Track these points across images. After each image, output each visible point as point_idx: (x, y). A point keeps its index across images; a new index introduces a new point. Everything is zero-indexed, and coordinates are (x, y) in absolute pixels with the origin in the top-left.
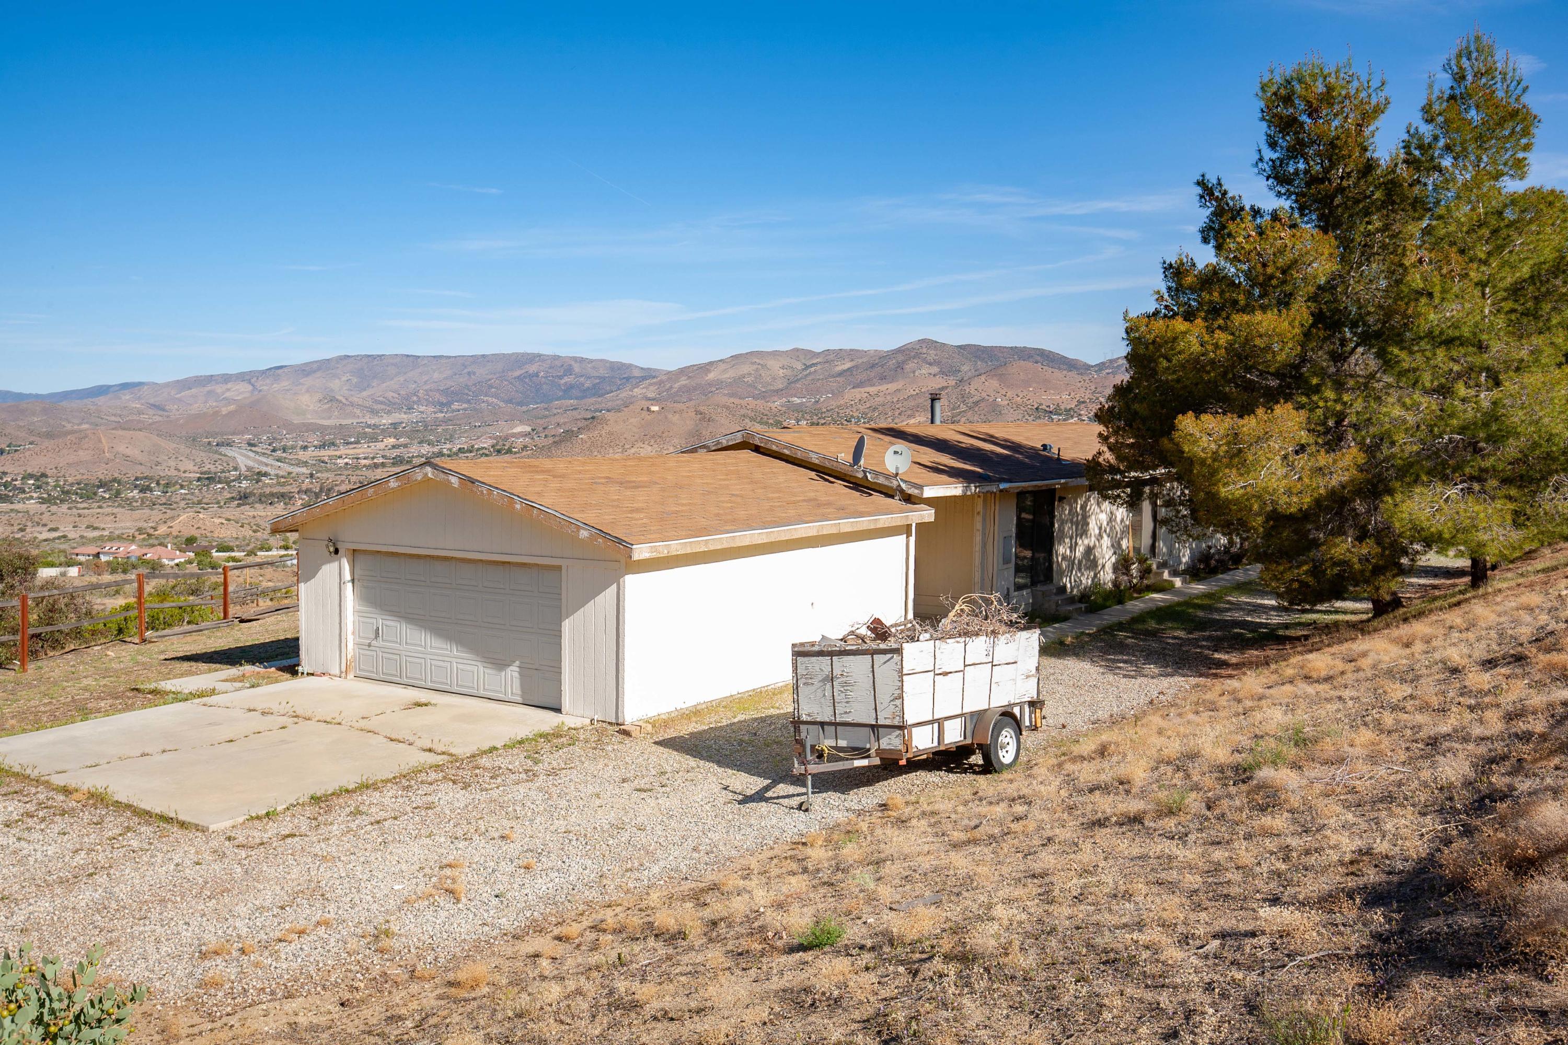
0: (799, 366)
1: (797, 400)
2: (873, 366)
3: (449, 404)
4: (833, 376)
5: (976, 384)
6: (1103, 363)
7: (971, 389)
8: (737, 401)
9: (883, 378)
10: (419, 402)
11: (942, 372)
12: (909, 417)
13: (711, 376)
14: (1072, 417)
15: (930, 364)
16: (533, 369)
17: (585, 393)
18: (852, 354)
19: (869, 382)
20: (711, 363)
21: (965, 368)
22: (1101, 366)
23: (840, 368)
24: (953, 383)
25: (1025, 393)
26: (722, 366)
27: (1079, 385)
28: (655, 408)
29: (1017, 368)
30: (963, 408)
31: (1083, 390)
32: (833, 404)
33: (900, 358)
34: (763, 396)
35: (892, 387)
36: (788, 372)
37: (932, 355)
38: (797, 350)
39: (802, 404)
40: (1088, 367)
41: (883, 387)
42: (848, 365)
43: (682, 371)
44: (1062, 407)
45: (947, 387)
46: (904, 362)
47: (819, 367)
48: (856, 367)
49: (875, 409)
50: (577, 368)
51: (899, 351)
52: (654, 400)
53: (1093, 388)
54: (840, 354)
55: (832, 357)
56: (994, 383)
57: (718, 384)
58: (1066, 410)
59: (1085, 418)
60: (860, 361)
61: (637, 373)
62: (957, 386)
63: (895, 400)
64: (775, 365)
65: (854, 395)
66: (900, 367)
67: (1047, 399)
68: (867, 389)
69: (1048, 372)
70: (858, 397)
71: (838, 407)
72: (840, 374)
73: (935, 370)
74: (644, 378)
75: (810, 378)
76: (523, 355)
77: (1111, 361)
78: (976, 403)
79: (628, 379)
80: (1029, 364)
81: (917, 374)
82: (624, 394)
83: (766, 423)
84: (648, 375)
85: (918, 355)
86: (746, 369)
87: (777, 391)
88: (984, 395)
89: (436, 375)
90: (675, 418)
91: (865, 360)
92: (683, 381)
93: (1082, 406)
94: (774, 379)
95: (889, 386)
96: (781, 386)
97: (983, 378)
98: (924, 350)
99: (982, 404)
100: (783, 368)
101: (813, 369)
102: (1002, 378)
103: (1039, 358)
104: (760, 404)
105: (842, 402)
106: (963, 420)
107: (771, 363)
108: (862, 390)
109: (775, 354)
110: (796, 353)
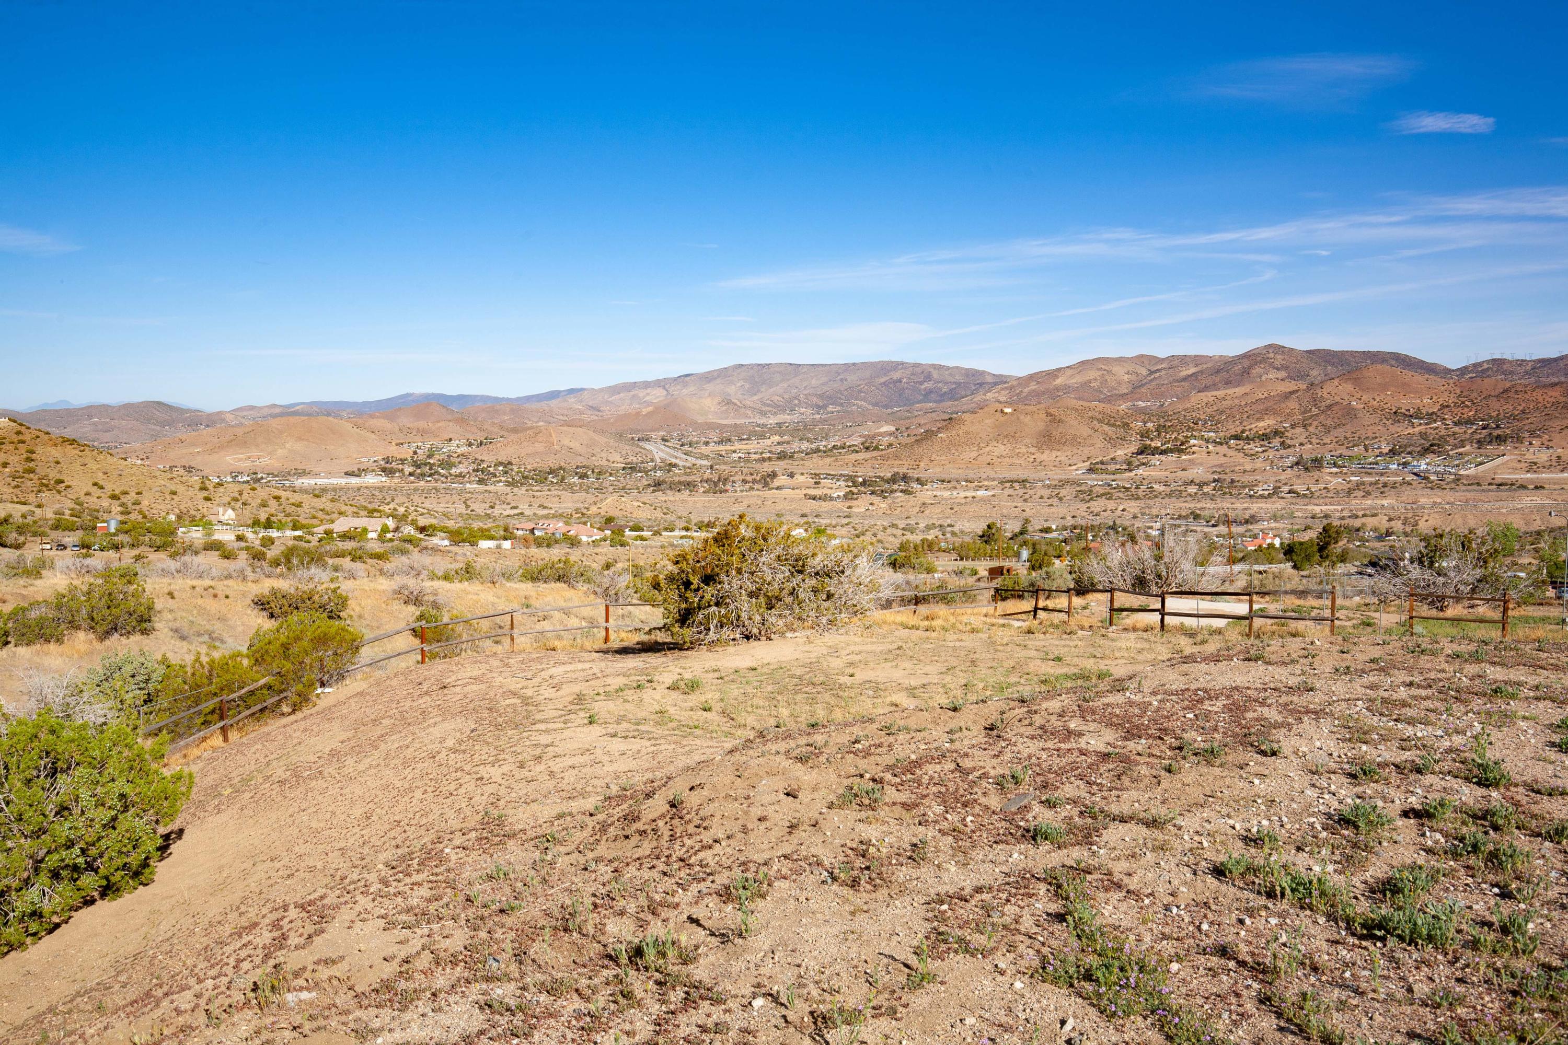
0: (1144, 372)
1: (1141, 404)
2: (1218, 371)
3: (825, 407)
4: (1178, 381)
5: (1329, 387)
6: (1465, 367)
7: (1324, 392)
8: (1085, 404)
9: (1228, 383)
10: (799, 405)
11: (1291, 378)
12: (1258, 420)
13: (1059, 381)
14: (1435, 421)
15: (1278, 369)
16: (896, 375)
17: (942, 397)
18: (1197, 360)
19: (1215, 386)
20: (1059, 370)
21: (1314, 373)
22: (1463, 371)
23: (1184, 373)
24: (1304, 387)
25: (1382, 396)
26: (1069, 372)
27: (1443, 389)
28: (1008, 410)
29: (1373, 373)
30: (1315, 411)
31: (1447, 393)
32: (1180, 407)
33: (1246, 363)
34: (1108, 400)
35: (1240, 391)
36: (1134, 377)
37: (1279, 360)
38: (1142, 356)
39: (1147, 407)
40: (1448, 371)
41: (1230, 391)
42: (1193, 370)
43: (1031, 377)
44: (1424, 411)
45: (1297, 391)
46: (1251, 367)
47: (1163, 372)
48: (1201, 372)
49: (1222, 412)
50: (935, 375)
51: (1246, 356)
52: (1007, 404)
53: (1458, 392)
54: (1184, 360)
55: (1176, 363)
56: (1349, 387)
57: (1066, 389)
58: (1428, 414)
59: (1449, 422)
60: (1205, 366)
61: (989, 379)
62: (1308, 390)
63: (1243, 403)
64: (1120, 371)
65: (1199, 399)
66: (1246, 372)
67: (1407, 403)
68: (1214, 393)
69: (1408, 375)
70: (1205, 400)
71: (1185, 410)
72: (1185, 379)
73: (1282, 374)
74: (996, 384)
75: (1154, 383)
76: (888, 363)
77: (1475, 365)
78: (1329, 407)
79: (981, 384)
80: (1385, 367)
81: (1264, 378)
82: (978, 398)
83: (1114, 425)
84: (1000, 380)
85: (1264, 360)
86: (1092, 374)
87: (1122, 395)
88: (1337, 399)
89: (814, 382)
90: (1027, 419)
91: (1209, 365)
92: (1033, 386)
93: (1446, 410)
94: (1119, 383)
95: (1237, 390)
96: (1126, 391)
97: (1336, 382)
98: (1272, 355)
99: (1335, 408)
100: (1128, 373)
101: (1157, 375)
102: (1357, 382)
103: (1393, 362)
104: (1108, 408)
105: (1188, 405)
106: (1315, 423)
107: (1116, 369)
108: (1209, 394)
109: (1120, 360)
110: (1141, 359)
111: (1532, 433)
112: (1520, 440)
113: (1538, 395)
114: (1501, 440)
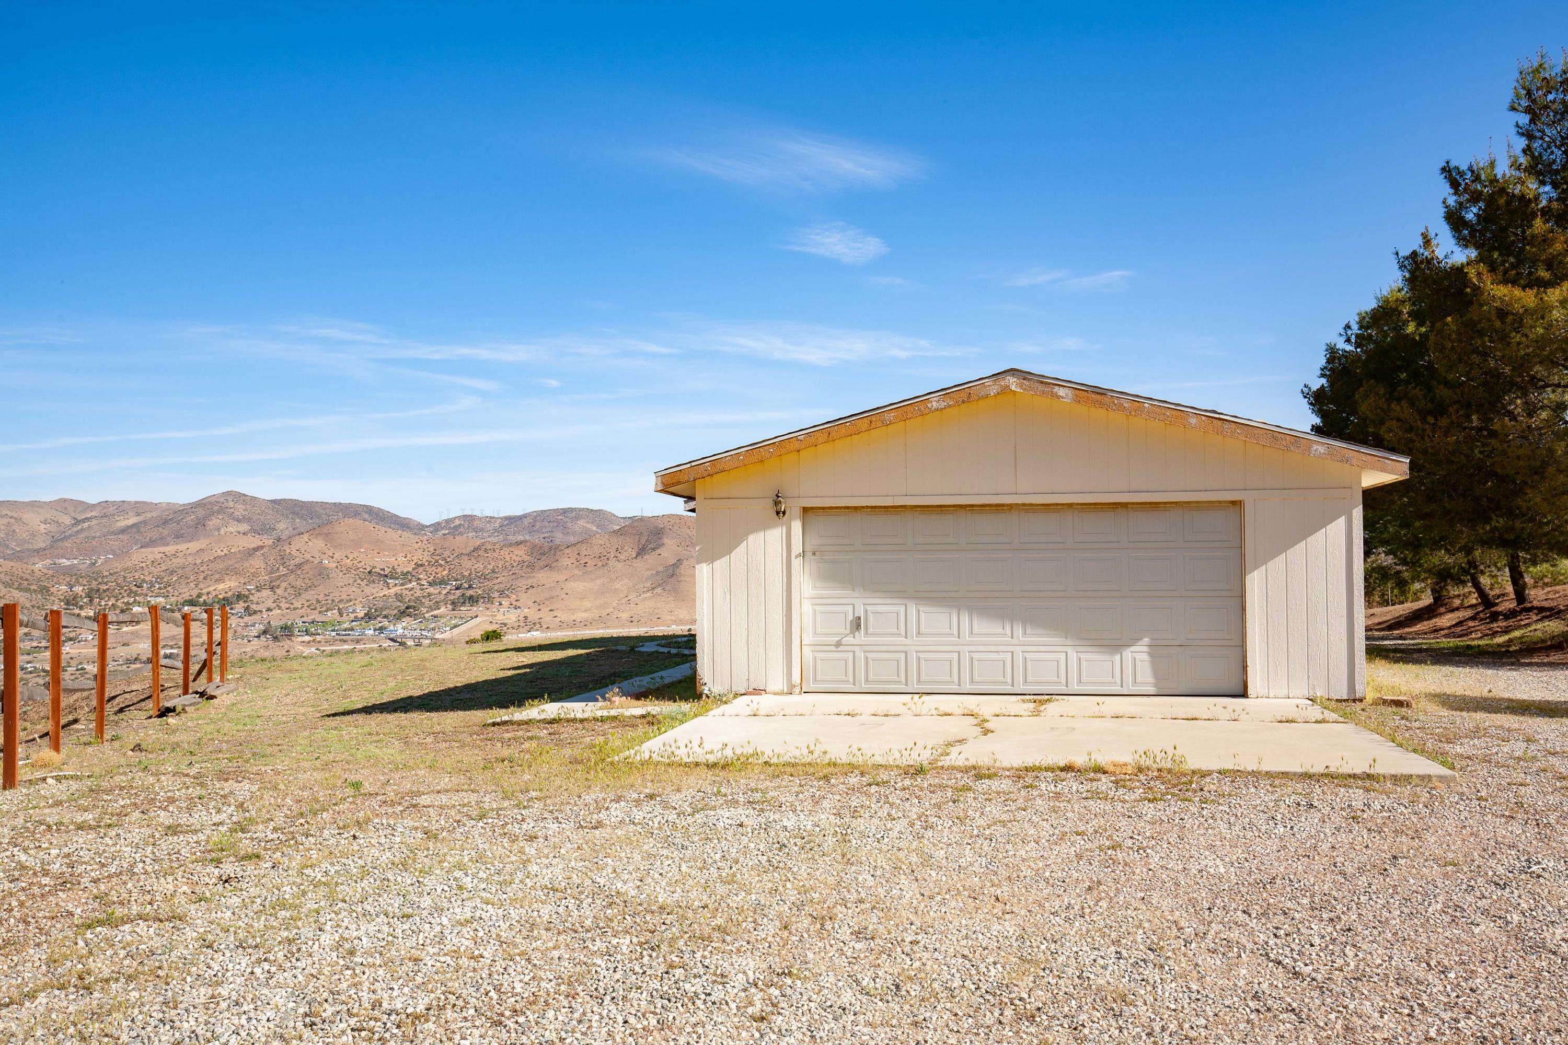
0: (68, 521)
1: (65, 562)
2: (166, 522)
4: (114, 533)
5: (298, 543)
6: (438, 523)
7: (292, 549)
9: (179, 536)
11: (254, 532)
12: (218, 581)
14: (410, 581)
15: (239, 521)
18: (138, 507)
19: (162, 541)
21: (281, 526)
22: (437, 527)
23: (122, 524)
24: (270, 542)
25: (356, 554)
27: (416, 546)
29: (346, 527)
30: (283, 570)
31: (420, 551)
32: (118, 566)
33: (201, 513)
34: (18, 556)
35: (194, 546)
36: (53, 528)
37: (240, 510)
38: (65, 500)
39: (73, 566)
40: (422, 527)
41: (182, 547)
42: (133, 520)
44: (399, 571)
45: (262, 547)
46: (206, 518)
47: (94, 522)
48: (145, 522)
49: (172, 573)
51: (200, 504)
53: (431, 549)
54: (122, 507)
55: (111, 510)
56: (318, 544)
58: (403, 574)
59: (424, 582)
60: (149, 515)
62: (274, 546)
63: (198, 561)
64: (34, 520)
65: (141, 556)
66: (201, 524)
67: (381, 562)
68: (162, 549)
69: (382, 531)
70: (151, 558)
71: (125, 570)
72: (123, 531)
73: (244, 527)
75: (82, 535)
77: (448, 521)
78: (299, 566)
80: (358, 522)
81: (222, 532)
83: (27, 590)
85: (221, 510)
87: (38, 551)
88: (308, 556)
91: (154, 514)
93: (421, 569)
94: (33, 535)
95: (190, 545)
96: (42, 545)
97: (305, 537)
98: (231, 504)
99: (306, 567)
100: (45, 522)
101: (86, 525)
102: (327, 537)
103: (366, 516)
104: (17, 567)
105: (129, 564)
106: (284, 585)
107: (28, 516)
108: (156, 550)
109: (34, 505)
110: (63, 504)
111: (502, 593)
112: (490, 600)
113: (505, 553)
114: (473, 600)
